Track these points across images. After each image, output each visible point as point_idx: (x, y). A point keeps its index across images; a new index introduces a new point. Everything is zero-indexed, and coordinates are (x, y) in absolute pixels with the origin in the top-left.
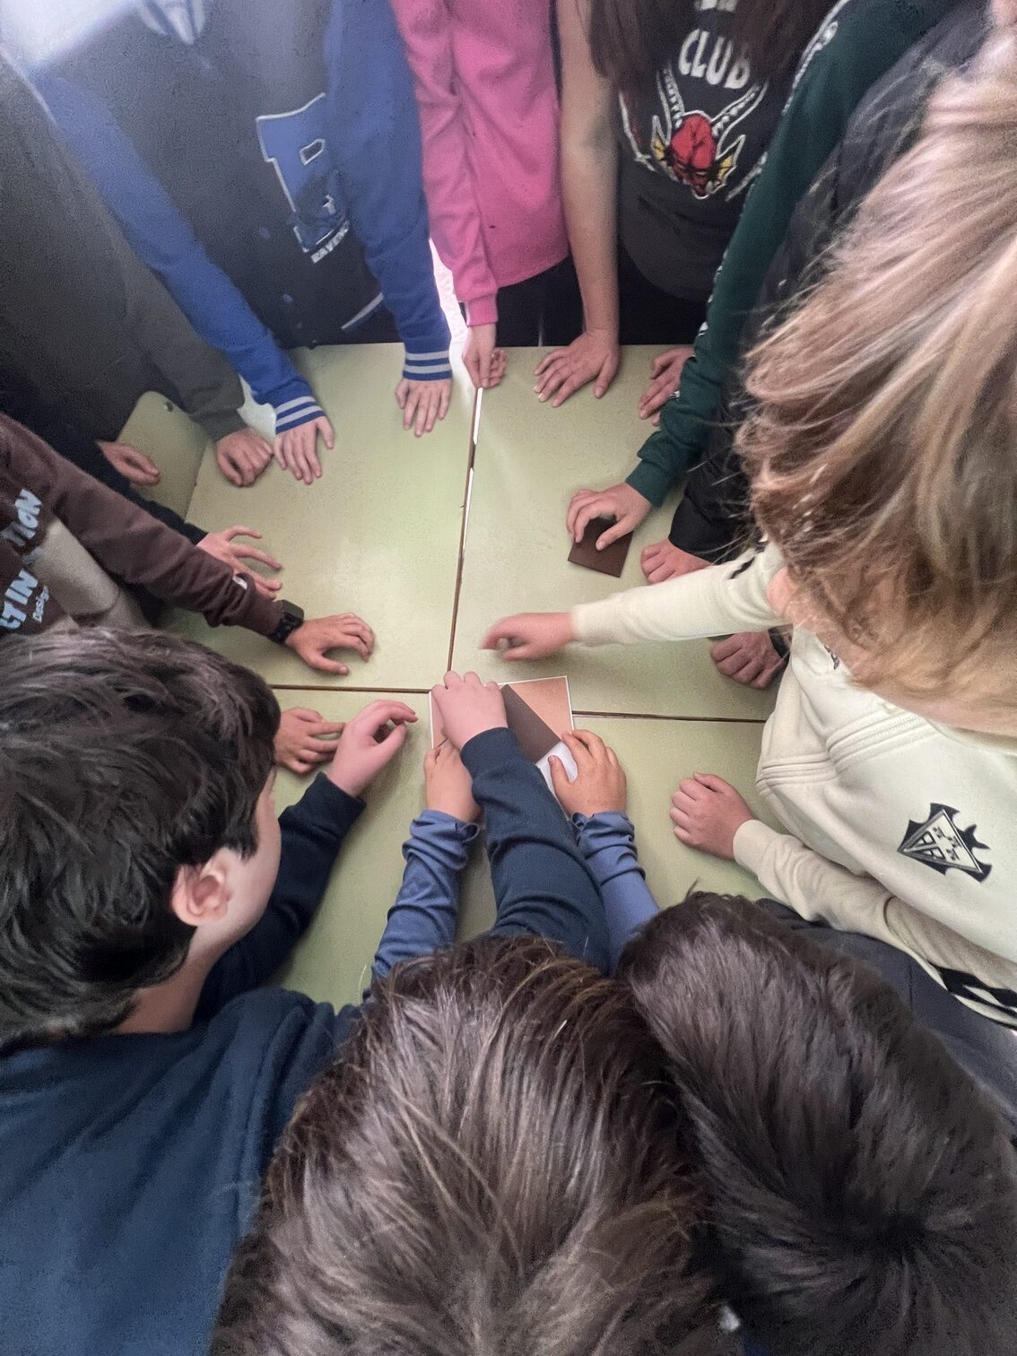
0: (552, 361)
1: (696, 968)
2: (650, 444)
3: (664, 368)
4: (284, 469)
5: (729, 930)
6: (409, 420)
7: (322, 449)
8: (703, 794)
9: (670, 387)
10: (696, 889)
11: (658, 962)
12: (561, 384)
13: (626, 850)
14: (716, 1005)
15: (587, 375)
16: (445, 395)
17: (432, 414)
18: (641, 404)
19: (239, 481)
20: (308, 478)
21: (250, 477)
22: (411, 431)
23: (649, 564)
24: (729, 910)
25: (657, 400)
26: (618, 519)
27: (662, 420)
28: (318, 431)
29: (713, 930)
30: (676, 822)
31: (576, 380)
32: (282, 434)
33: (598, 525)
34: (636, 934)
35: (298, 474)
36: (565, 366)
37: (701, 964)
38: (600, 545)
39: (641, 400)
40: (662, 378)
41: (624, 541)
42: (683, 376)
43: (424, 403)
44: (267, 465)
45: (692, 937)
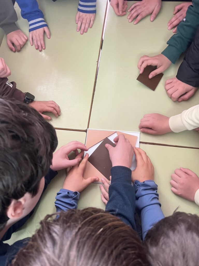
0: (135, 7)
1: (174, 242)
2: (173, 38)
3: (179, 11)
4: (32, 45)
5: (189, 228)
6: (79, 28)
7: (46, 39)
8: (183, 175)
9: (182, 17)
10: (178, 211)
11: (160, 238)
12: (137, 16)
13: (155, 196)
14: (182, 258)
15: (147, 12)
16: (92, 19)
17: (87, 26)
18: (169, 24)
19: (14, 50)
20: (40, 49)
21: (19, 48)
22: (79, 32)
23: (168, 87)
24: (190, 220)
25: (176, 23)
26: (157, 67)
27: (178, 29)
28: (44, 32)
29: (182, 228)
30: (172, 186)
31: (144, 14)
32: (32, 32)
33: (150, 68)
34: (152, 227)
35: (37, 47)
36: (140, 8)
37: (177, 241)
38: (150, 76)
39: (169, 23)
40: (178, 14)
41: (160, 76)
42: (188, 12)
43: (84, 21)
44: (25, 44)
45: (174, 230)
